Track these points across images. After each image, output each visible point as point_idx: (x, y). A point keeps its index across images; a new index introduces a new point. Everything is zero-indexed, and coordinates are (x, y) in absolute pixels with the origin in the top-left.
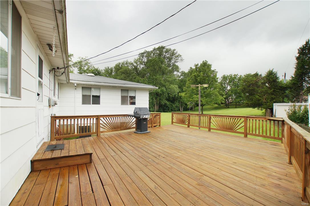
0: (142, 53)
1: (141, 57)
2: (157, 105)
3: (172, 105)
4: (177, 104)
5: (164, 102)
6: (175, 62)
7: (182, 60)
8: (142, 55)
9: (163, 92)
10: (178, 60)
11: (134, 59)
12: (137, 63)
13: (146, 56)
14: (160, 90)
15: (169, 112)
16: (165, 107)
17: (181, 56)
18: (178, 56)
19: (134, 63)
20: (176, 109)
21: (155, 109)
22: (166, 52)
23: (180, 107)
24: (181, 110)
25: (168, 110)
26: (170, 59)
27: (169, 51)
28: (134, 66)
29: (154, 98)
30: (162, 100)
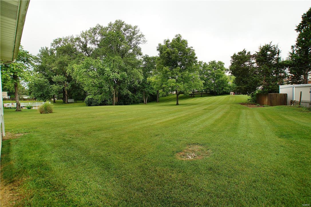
0: (94, 29)
1: (93, 34)
2: (115, 97)
3: (134, 96)
4: (139, 94)
5: (125, 91)
6: (137, 43)
7: (144, 41)
8: (94, 30)
9: (123, 79)
10: (140, 41)
11: (82, 33)
12: (85, 38)
13: (99, 33)
14: (119, 75)
15: (131, 104)
16: (126, 99)
17: (144, 36)
18: (140, 36)
19: (81, 37)
20: (139, 100)
21: (113, 101)
22: (125, 30)
23: (144, 98)
24: (145, 102)
25: (130, 102)
26: (130, 39)
27: (129, 29)
28: (82, 43)
29: (111, 87)
30: (122, 90)
